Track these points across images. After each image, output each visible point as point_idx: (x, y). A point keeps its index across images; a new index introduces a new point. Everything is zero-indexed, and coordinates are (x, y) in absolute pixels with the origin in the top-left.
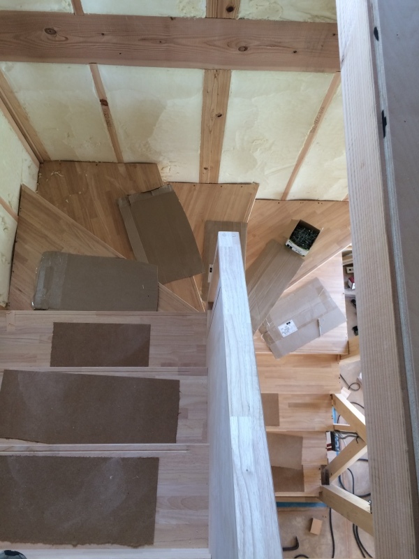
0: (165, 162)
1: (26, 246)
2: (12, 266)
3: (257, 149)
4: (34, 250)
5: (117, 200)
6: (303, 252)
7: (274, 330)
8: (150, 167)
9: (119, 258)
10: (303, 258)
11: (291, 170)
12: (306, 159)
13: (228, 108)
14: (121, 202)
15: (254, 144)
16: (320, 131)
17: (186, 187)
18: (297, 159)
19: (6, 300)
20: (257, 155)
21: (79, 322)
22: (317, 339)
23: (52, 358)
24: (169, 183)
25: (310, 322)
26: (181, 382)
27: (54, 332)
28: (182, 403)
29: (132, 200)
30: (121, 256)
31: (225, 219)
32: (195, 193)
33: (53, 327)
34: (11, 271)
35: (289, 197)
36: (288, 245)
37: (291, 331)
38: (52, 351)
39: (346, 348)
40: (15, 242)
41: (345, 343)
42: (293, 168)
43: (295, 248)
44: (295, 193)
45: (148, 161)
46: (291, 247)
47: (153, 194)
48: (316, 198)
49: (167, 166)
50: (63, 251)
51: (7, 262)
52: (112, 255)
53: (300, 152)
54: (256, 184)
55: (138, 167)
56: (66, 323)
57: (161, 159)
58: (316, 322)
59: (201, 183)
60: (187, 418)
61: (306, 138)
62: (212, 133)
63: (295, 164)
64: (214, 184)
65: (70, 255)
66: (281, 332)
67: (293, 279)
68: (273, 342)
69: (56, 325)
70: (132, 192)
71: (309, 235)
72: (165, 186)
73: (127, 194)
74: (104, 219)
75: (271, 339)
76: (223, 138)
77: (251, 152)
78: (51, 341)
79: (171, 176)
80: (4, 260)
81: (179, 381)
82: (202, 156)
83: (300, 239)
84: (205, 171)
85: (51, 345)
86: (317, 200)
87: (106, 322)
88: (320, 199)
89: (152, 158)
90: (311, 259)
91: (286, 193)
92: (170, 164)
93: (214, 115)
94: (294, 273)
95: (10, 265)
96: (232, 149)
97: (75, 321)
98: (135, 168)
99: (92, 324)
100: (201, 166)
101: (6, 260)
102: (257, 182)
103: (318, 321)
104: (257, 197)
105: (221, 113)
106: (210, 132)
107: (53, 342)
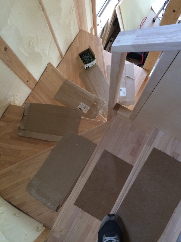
0: (12, 99)
1: (16, 198)
2: (23, 212)
3: (34, 47)
4: (21, 195)
5: (18, 135)
6: (94, 62)
7: (121, 98)
8: (10, 108)
9: (53, 149)
10: (96, 65)
11: (53, 41)
12: (53, 28)
13: (5, 40)
14: (21, 134)
15: (31, 45)
16: (46, 7)
17: (30, 98)
18: (50, 32)
19: (42, 225)
20: (37, 50)
21: (81, 189)
22: (135, 81)
23: (94, 216)
24: (25, 103)
25: (126, 81)
26: (156, 147)
27: (80, 208)
28: (168, 153)
29: (22, 127)
30: (52, 147)
31: (59, 88)
32: (36, 95)
33: (76, 206)
34: (26, 214)
35: (63, 54)
36: (87, 68)
37: (125, 91)
38: (90, 214)
39: (146, 71)
40: (10, 203)
41: (143, 70)
42: (53, 38)
43: (90, 65)
44: (63, 50)
45: (6, 108)
46: (88, 67)
47: (26, 115)
48: (71, 43)
49: (15, 100)
50: (31, 178)
51: (20, 214)
52: (49, 153)
53: (48, 27)
54: (49, 64)
55: (6, 115)
56: (78, 197)
57: (9, 100)
58: (127, 78)
59: (33, 90)
60: (179, 155)
61: (44, 17)
62: (12, 62)
63: (52, 36)
64: (37, 84)
65: (36, 175)
66: (123, 96)
67: (104, 75)
68: (126, 102)
69: (76, 204)
70: (18, 125)
71: (88, 55)
72: (25, 106)
73: (17, 128)
74: (24, 148)
75: (124, 102)
76: (18, 59)
77: (34, 51)
78: (84, 212)
79: (20, 102)
80: (18, 215)
81: (154, 148)
82: (20, 78)
83: (87, 60)
84: (28, 83)
85: (86, 213)
86: (72, 43)
87: (90, 174)
88: (72, 41)
89: (6, 104)
90: (99, 61)
91: (61, 54)
92: (14, 98)
93: (4, 51)
94: (101, 73)
95: (22, 213)
96: (26, 59)
97: (80, 192)
98: (5, 116)
99: (87, 182)
100: (25, 83)
101: (18, 214)
102: (48, 63)
103: (127, 76)
104: (56, 67)
105: (5, 47)
106: (11, 62)
107: (85, 211)
